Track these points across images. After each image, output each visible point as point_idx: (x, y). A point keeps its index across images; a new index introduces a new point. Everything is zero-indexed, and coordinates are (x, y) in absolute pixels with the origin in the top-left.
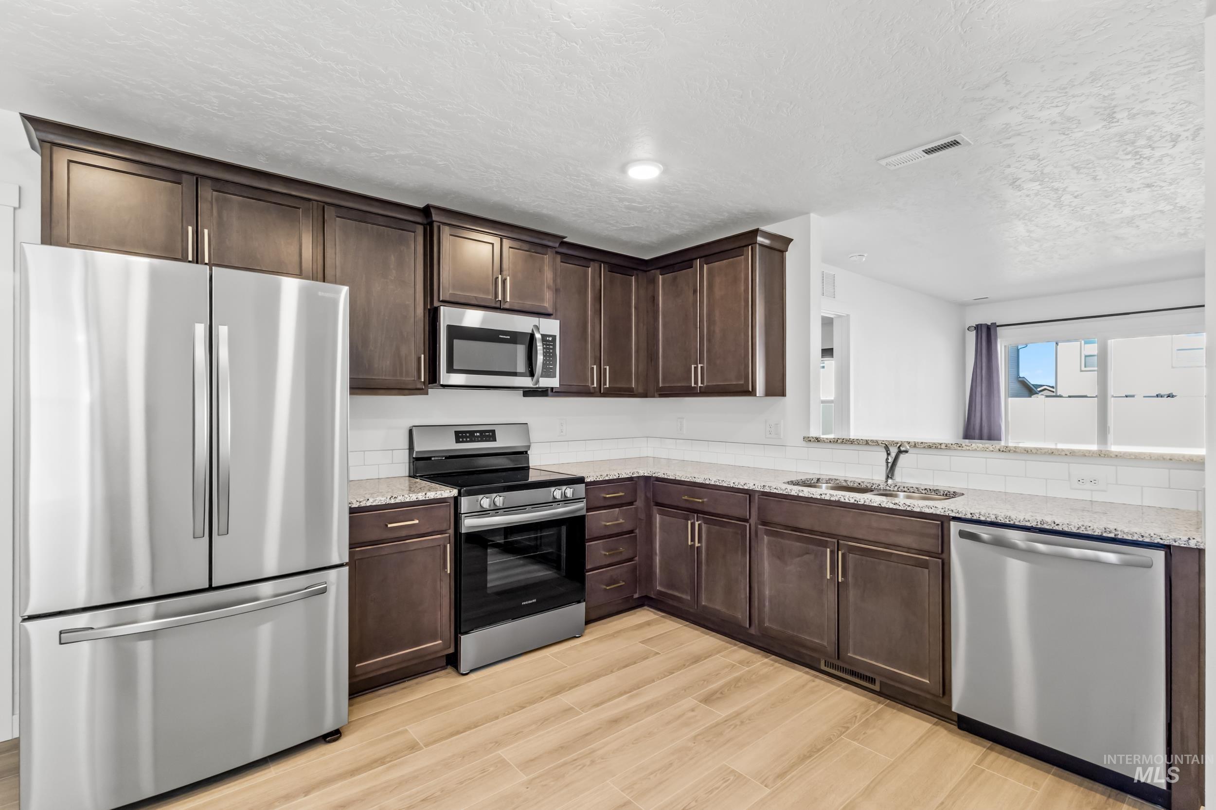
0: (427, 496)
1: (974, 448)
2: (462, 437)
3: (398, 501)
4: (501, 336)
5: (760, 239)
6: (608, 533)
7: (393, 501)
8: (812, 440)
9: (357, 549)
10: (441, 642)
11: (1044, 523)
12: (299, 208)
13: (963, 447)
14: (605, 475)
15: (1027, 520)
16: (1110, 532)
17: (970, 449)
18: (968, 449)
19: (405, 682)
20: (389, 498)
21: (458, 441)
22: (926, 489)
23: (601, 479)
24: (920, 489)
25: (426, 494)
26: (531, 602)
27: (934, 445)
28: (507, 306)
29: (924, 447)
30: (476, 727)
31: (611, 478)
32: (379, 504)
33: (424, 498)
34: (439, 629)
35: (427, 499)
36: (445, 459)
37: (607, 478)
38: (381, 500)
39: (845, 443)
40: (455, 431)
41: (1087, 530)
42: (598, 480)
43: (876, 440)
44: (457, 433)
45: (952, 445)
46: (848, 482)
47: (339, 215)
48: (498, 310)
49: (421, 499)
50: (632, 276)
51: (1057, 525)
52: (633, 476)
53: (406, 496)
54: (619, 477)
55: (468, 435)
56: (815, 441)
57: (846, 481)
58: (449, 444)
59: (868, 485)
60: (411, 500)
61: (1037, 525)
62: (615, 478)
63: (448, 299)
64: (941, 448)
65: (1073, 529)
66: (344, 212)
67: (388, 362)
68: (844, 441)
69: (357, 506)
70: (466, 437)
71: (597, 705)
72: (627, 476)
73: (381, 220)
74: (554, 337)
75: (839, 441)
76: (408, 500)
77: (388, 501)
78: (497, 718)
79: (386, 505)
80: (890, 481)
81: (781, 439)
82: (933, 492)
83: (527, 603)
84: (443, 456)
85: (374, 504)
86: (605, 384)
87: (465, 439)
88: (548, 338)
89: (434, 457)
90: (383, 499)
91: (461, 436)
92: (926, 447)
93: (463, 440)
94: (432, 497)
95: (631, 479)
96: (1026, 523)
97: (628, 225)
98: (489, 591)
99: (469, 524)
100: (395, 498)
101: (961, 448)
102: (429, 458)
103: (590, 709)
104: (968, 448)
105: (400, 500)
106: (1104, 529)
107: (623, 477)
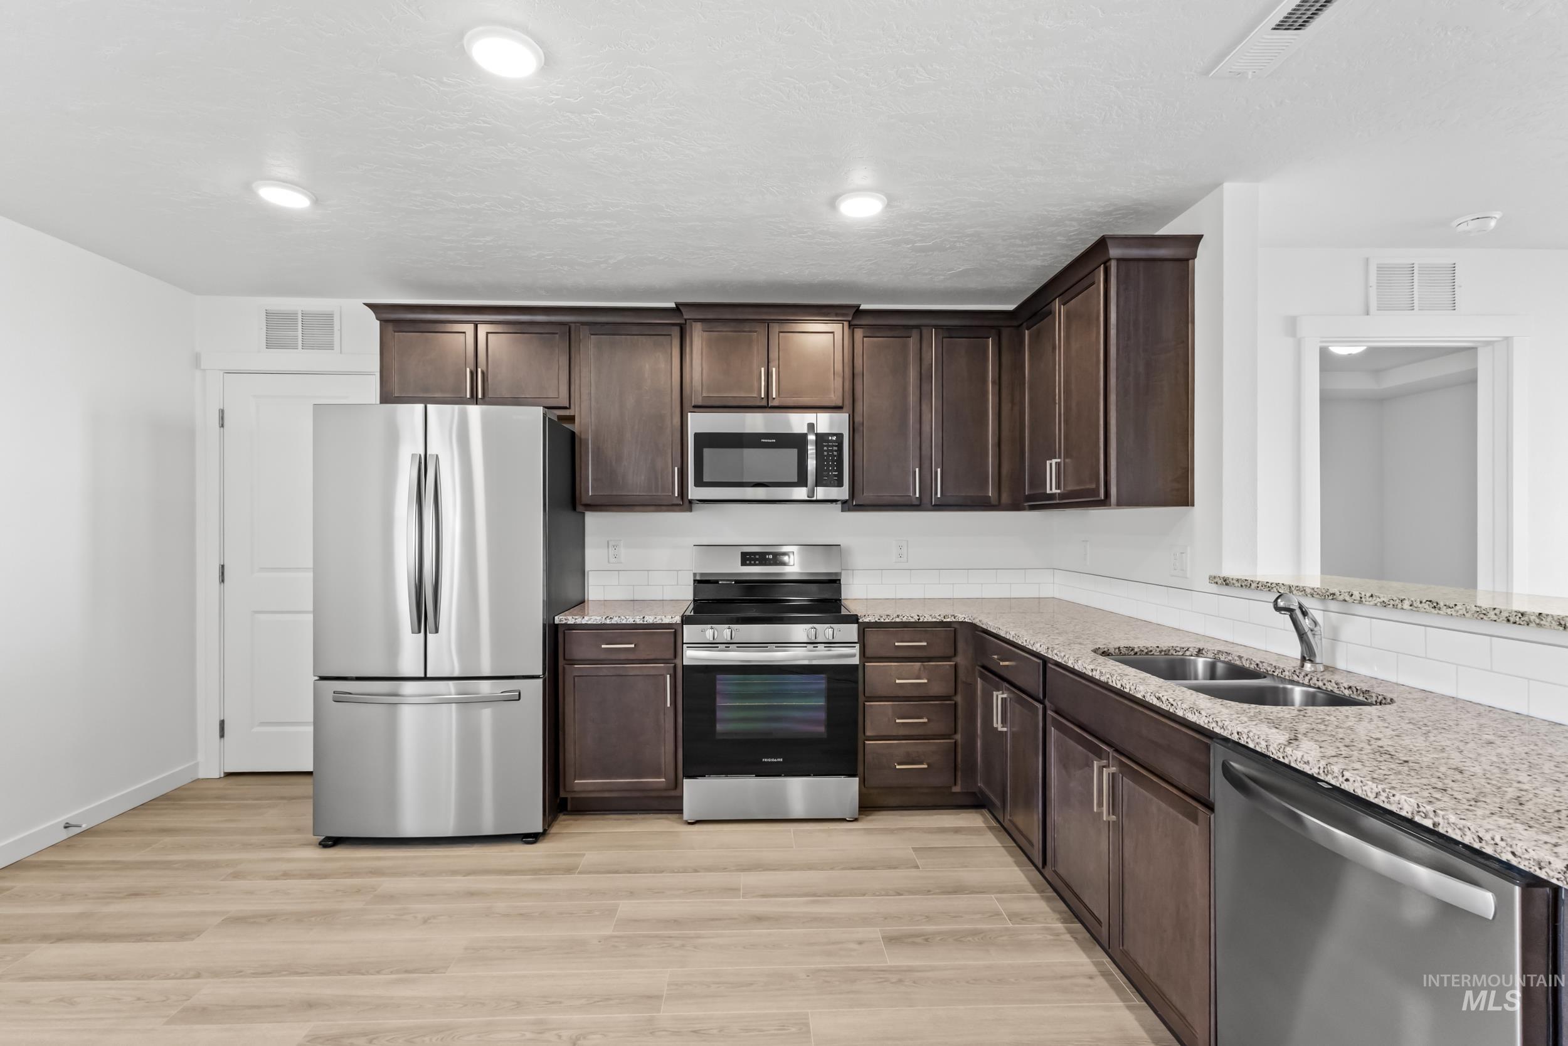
0: (645, 619)
1: (1461, 612)
2: (750, 560)
3: (613, 622)
4: (764, 441)
5: (1114, 252)
6: (901, 693)
7: (608, 622)
8: (1219, 582)
9: (576, 666)
10: (664, 780)
11: (1328, 771)
12: (557, 334)
13: (1440, 609)
14: (895, 615)
15: (1306, 761)
16: (1426, 816)
17: (1454, 614)
18: (1449, 613)
19: (637, 814)
20: (604, 618)
21: (743, 563)
22: (1350, 687)
23: (887, 620)
24: (1341, 686)
25: (644, 617)
26: (775, 760)
27: (1392, 602)
28: (776, 403)
29: (1376, 605)
30: (635, 873)
31: (904, 620)
32: (595, 623)
33: (641, 622)
34: (663, 766)
35: (645, 623)
36: (735, 583)
37: (898, 620)
38: (596, 620)
39: (1261, 590)
40: (742, 553)
41: (1389, 802)
42: (882, 621)
43: (1303, 587)
44: (744, 555)
45: (1421, 602)
46: (1243, 659)
47: (592, 333)
48: (767, 410)
49: (638, 623)
50: (989, 338)
51: (1347, 780)
52: (945, 620)
53: (623, 617)
54: (919, 619)
55: (757, 557)
56: (1223, 584)
57: (1240, 657)
58: (734, 567)
59: (1269, 669)
60: (628, 622)
61: (1319, 773)
62: (913, 620)
63: (700, 403)
64: (1402, 609)
65: (1369, 794)
66: (597, 329)
67: (643, 478)
68: (1260, 585)
69: (572, 623)
70: (756, 560)
71: (763, 896)
72: (934, 620)
73: (635, 330)
74: (840, 436)
75: (1254, 585)
76: (624, 622)
77: (603, 621)
78: (662, 872)
79: (601, 624)
80: (1308, 666)
81: (1186, 578)
82: (1361, 695)
83: (769, 760)
84: (732, 581)
85: (589, 622)
86: (936, 493)
87: (753, 562)
88: (830, 438)
89: (721, 580)
90: (599, 618)
91: (748, 558)
92: (1379, 604)
93: (750, 562)
94: (651, 622)
95: (941, 624)
96: (1305, 766)
97: (952, 269)
98: (718, 737)
99: (692, 656)
100: (611, 618)
101: (1436, 611)
102: (716, 582)
103: (753, 897)
104: (1449, 611)
105: (616, 621)
106: (1416, 806)
107: (925, 620)
